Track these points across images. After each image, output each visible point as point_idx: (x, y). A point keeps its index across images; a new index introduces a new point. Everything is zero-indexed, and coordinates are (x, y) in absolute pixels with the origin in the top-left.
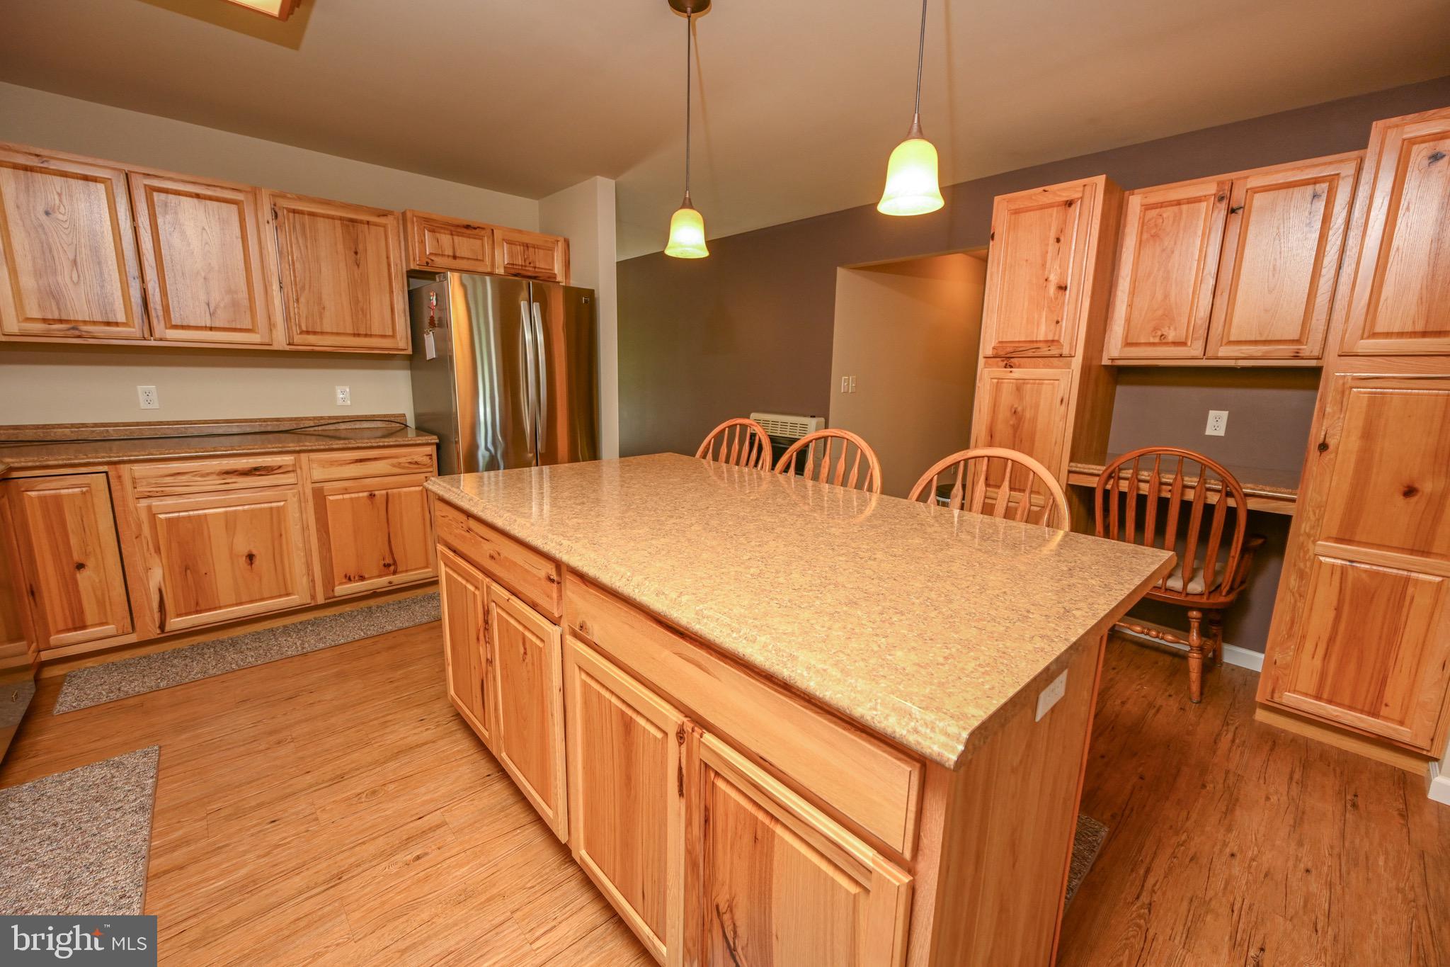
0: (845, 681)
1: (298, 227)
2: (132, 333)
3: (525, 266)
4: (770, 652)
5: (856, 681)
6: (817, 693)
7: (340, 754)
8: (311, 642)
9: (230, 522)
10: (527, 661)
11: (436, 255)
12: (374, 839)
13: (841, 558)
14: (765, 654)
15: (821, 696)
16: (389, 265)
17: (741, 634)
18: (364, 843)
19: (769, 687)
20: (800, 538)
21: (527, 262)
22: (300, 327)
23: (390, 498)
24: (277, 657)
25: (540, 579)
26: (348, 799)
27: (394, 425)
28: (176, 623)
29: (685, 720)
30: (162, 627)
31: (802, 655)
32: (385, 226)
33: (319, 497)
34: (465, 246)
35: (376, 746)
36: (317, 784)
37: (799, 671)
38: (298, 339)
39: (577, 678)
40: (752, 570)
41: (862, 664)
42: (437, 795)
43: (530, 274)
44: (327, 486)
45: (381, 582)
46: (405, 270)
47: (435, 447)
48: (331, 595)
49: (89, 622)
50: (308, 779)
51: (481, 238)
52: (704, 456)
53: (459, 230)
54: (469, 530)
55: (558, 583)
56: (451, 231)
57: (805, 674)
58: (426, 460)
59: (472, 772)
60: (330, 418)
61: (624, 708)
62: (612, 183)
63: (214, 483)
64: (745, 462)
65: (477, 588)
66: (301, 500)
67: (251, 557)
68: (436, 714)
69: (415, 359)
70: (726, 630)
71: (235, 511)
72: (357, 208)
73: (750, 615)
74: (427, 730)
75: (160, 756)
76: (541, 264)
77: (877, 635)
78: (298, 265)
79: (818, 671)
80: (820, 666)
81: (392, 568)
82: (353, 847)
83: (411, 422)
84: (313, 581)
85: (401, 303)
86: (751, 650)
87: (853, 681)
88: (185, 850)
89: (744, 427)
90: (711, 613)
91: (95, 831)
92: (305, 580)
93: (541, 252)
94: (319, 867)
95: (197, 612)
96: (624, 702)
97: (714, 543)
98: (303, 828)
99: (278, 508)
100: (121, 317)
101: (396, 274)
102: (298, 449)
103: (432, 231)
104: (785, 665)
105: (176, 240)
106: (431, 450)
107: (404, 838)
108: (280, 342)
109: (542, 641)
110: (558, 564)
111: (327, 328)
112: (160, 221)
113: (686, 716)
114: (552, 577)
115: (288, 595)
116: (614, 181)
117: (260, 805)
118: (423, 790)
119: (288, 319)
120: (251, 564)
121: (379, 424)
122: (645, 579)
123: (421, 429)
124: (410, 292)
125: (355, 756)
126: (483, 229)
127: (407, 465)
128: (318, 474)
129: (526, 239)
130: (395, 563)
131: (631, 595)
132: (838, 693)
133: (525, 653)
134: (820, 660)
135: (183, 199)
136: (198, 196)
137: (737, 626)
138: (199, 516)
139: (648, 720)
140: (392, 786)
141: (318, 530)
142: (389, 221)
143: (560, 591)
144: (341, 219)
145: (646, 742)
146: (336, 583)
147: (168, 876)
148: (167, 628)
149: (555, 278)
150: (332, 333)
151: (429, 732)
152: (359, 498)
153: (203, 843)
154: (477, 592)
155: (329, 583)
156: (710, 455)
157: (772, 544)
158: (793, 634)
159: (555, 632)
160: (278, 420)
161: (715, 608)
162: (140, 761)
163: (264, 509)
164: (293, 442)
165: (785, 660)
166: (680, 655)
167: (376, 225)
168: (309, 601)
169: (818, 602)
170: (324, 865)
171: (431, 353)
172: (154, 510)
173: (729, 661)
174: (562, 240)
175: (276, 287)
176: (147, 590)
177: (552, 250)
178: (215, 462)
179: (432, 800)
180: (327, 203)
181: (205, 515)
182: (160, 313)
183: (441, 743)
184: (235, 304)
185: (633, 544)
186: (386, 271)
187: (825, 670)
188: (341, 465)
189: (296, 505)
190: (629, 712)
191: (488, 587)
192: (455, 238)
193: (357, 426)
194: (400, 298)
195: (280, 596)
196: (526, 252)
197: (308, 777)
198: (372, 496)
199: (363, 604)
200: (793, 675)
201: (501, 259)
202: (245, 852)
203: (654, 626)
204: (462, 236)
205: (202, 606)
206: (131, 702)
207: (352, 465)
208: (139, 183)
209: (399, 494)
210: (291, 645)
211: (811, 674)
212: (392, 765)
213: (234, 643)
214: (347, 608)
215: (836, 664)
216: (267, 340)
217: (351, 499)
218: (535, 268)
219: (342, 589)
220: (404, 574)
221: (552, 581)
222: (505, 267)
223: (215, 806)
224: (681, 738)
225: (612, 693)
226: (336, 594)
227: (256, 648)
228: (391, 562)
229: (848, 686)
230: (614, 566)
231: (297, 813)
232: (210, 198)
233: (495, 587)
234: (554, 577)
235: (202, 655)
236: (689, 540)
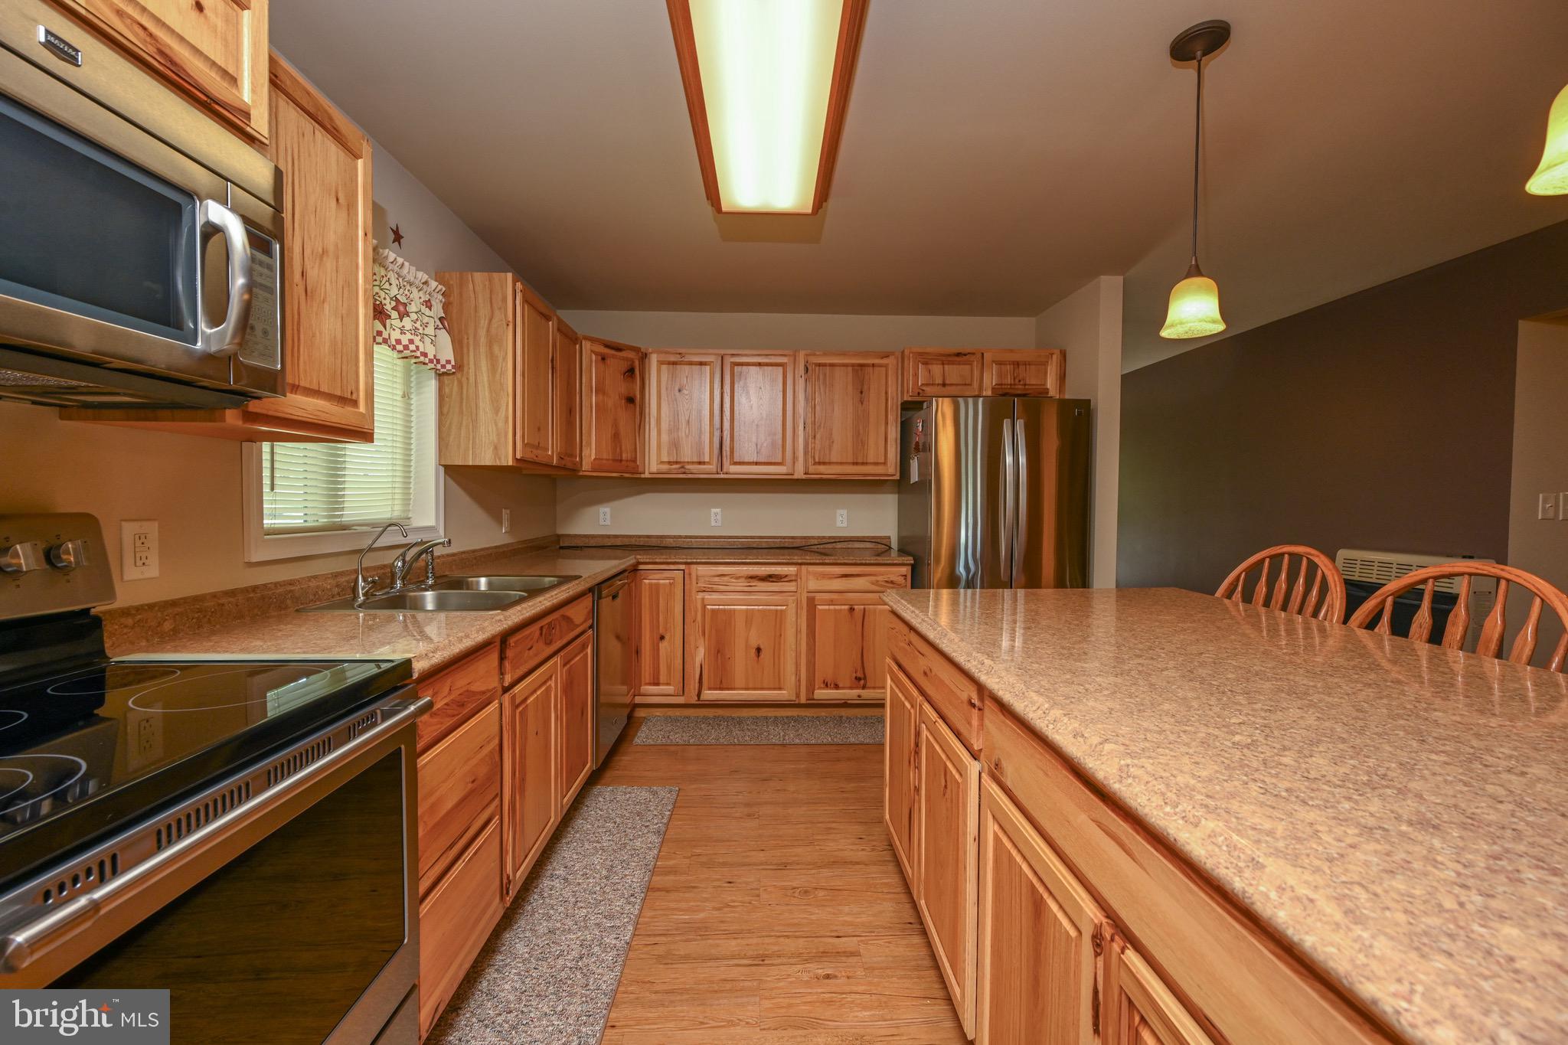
0: (1350, 929)
1: (821, 377)
2: (710, 469)
3: (1015, 385)
4: (1220, 847)
5: (1373, 937)
6: (1290, 932)
7: (789, 844)
8: (791, 736)
9: (749, 616)
10: (947, 796)
11: (927, 385)
12: (796, 937)
13: (1434, 757)
14: (1210, 847)
15: (1296, 939)
16: (887, 400)
17: (1177, 810)
18: (788, 937)
19: (1218, 904)
20: (1355, 714)
21: (1017, 381)
22: (814, 459)
23: (867, 613)
24: (765, 742)
25: (962, 702)
26: (785, 888)
27: (880, 546)
28: (709, 695)
29: (1104, 920)
30: (699, 695)
31: (1272, 865)
32: (886, 366)
33: (812, 604)
34: (954, 373)
35: (817, 847)
36: (766, 863)
37: (1262, 888)
38: (812, 469)
39: (992, 828)
40: (1237, 738)
41: (1401, 918)
42: (858, 920)
43: (1019, 392)
44: (818, 596)
45: (851, 694)
46: (899, 403)
47: (910, 568)
48: (811, 697)
49: (661, 681)
50: (761, 856)
51: (970, 364)
52: (1229, 594)
53: (950, 359)
54: (910, 643)
55: (980, 709)
56: (943, 361)
57: (1273, 895)
58: (901, 580)
59: (894, 912)
60: (830, 537)
61: (1035, 881)
62: (1118, 280)
63: (741, 585)
64: (1296, 607)
65: (912, 706)
66: (798, 603)
67: (759, 650)
68: (874, 838)
69: (901, 484)
70: (1157, 800)
71: (753, 610)
72: (866, 354)
73: (1204, 790)
74: (863, 850)
75: (678, 795)
76: (1032, 380)
77: (1464, 886)
78: (817, 408)
79: (1298, 899)
80: (1303, 891)
81: (862, 682)
82: (779, 937)
83: (894, 544)
84: (799, 681)
85: (894, 433)
86: (1187, 835)
87: (1365, 935)
88: (672, 877)
89: (1295, 558)
90: (1139, 772)
91: (631, 837)
92: (793, 678)
93: (1033, 367)
94: (750, 941)
95: (721, 689)
96: (1035, 873)
97: (1190, 695)
98: (747, 899)
99: (781, 611)
100: (707, 459)
101: (892, 407)
102: (800, 561)
103: (925, 363)
104: (1240, 871)
105: (744, 400)
106: (904, 570)
107: (821, 950)
108: (799, 474)
109: (961, 775)
110: (981, 688)
111: (834, 460)
112: (736, 386)
113: (1108, 917)
114: (973, 701)
115: (780, 689)
116: (1120, 279)
117: (724, 864)
118: (846, 909)
119: (806, 453)
120: (758, 656)
121: (868, 545)
122: (1065, 715)
123: (902, 551)
124: (902, 423)
125: (799, 850)
126: (974, 354)
127: (883, 583)
128: (813, 584)
129: (1016, 357)
130: (865, 678)
131: (1043, 731)
132: (1332, 944)
133: (946, 786)
134: (1306, 882)
135: (751, 367)
136: (760, 364)
137: (1174, 797)
138: (730, 610)
139: (1061, 907)
140: (821, 893)
141: (807, 635)
142: (890, 361)
143: (981, 719)
144: (853, 365)
145: (1057, 935)
146: (817, 687)
147: (658, 893)
148: (702, 698)
149: (1048, 393)
150: (837, 463)
151: (864, 853)
152: (841, 610)
153: (683, 878)
154: (912, 711)
155: (811, 689)
156: (1237, 595)
157: (1294, 713)
158: (1270, 833)
159: (974, 768)
160: (793, 538)
161: (1150, 768)
162: (666, 794)
163: (772, 610)
164: (796, 555)
165: (1241, 864)
166: (1100, 825)
167: (880, 366)
168: (794, 699)
169: (1347, 805)
170: (755, 941)
171: (915, 477)
172: (706, 602)
173: (1161, 848)
174: (1057, 352)
175: (801, 427)
176: (694, 663)
177: (1045, 364)
178: (745, 568)
179: (851, 924)
180: (844, 354)
181: (734, 610)
182: (729, 453)
183: (874, 868)
184: (773, 444)
185: (1068, 677)
186: (884, 404)
187: (1311, 901)
188: (830, 578)
189: (794, 611)
190: (1041, 889)
191: (920, 706)
192: (946, 366)
193: (850, 546)
194: (894, 429)
195: (774, 689)
196: (1017, 371)
197: (762, 854)
198: (852, 610)
199: (836, 712)
200: (1250, 890)
201: (990, 380)
202: (706, 900)
203: (1071, 777)
204: (953, 364)
205: (725, 686)
206: (673, 748)
207: (839, 580)
208: (729, 360)
209: (875, 610)
210: (776, 734)
211: (1285, 899)
212: (826, 872)
213: (740, 721)
214: (823, 712)
215: (1339, 899)
216: (790, 471)
217: (835, 610)
218: (1025, 385)
219: (822, 694)
220: (872, 691)
221: (973, 706)
222: (993, 389)
223: (698, 851)
224: (1098, 945)
225: (1024, 858)
226: (815, 697)
227: (753, 730)
228: (862, 676)
229: (1355, 941)
230: (1033, 694)
231: (747, 883)
232: (767, 365)
233: (927, 707)
234: (976, 701)
235: (719, 725)
236: (1151, 685)
